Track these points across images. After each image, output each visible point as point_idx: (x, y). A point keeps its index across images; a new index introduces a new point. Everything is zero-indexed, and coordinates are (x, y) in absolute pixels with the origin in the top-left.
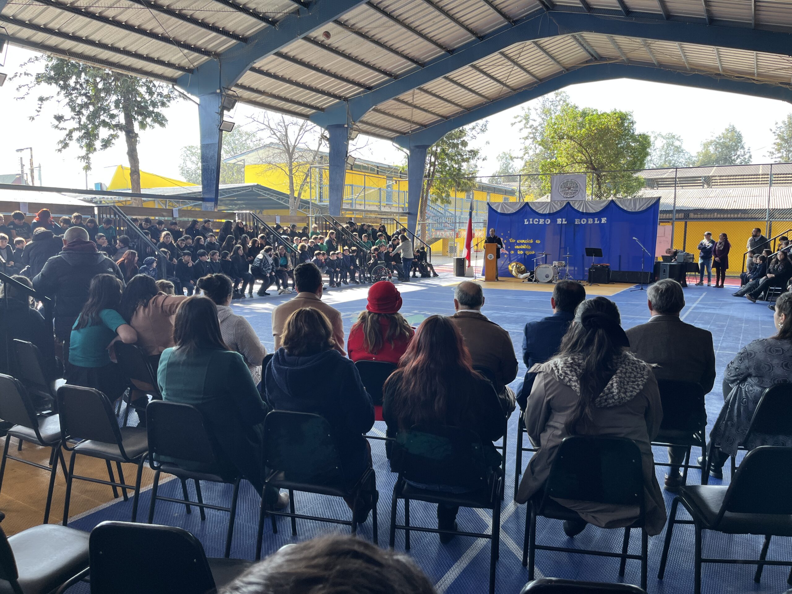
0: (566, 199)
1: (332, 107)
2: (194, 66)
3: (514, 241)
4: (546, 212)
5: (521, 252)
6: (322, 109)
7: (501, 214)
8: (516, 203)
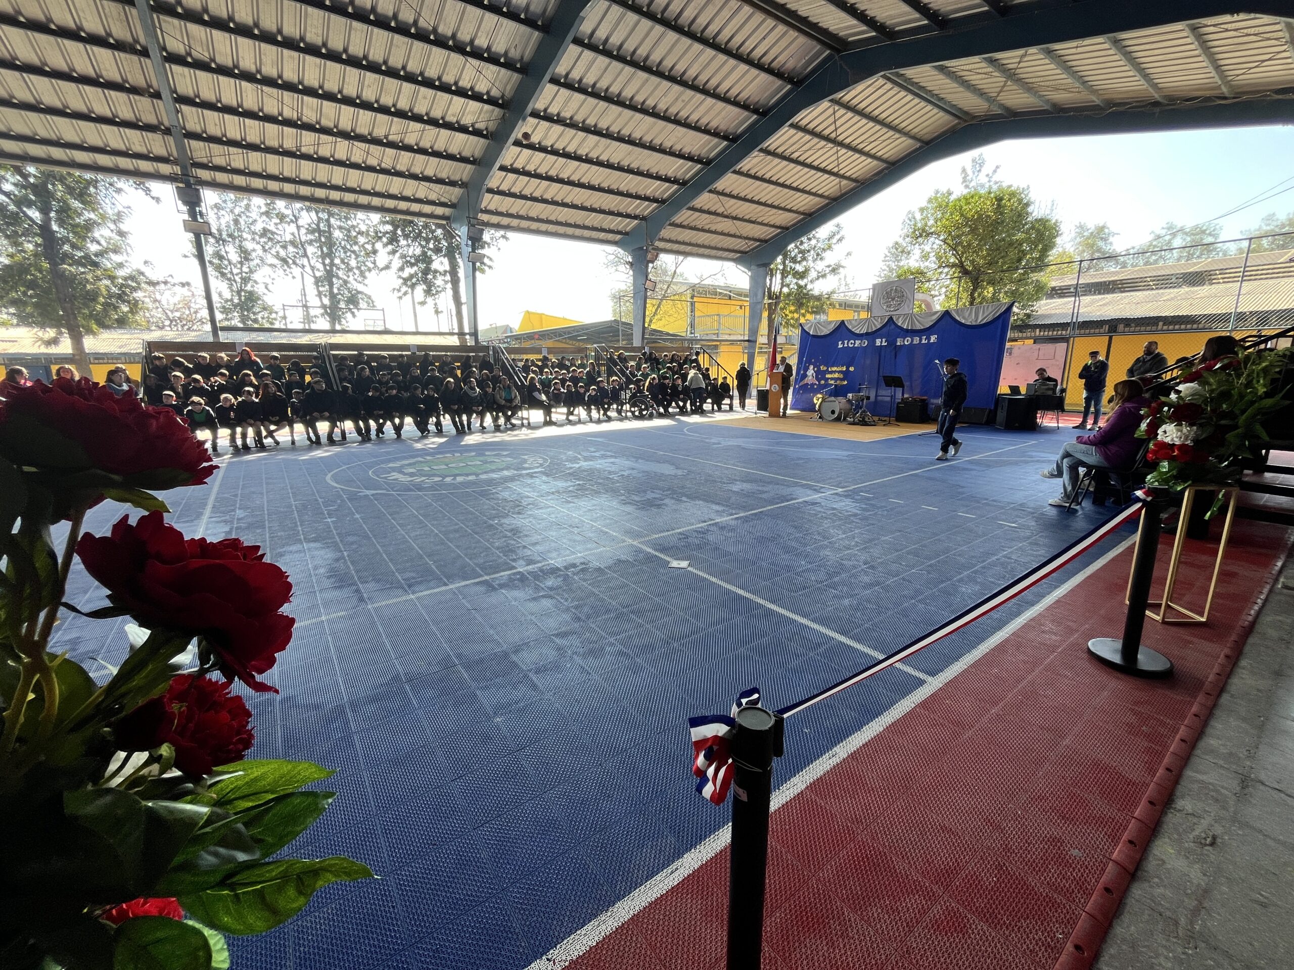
0: (888, 313)
1: (634, 229)
2: (454, 200)
3: (825, 368)
4: (864, 331)
5: (832, 382)
6: (627, 234)
7: (813, 336)
8: (831, 322)
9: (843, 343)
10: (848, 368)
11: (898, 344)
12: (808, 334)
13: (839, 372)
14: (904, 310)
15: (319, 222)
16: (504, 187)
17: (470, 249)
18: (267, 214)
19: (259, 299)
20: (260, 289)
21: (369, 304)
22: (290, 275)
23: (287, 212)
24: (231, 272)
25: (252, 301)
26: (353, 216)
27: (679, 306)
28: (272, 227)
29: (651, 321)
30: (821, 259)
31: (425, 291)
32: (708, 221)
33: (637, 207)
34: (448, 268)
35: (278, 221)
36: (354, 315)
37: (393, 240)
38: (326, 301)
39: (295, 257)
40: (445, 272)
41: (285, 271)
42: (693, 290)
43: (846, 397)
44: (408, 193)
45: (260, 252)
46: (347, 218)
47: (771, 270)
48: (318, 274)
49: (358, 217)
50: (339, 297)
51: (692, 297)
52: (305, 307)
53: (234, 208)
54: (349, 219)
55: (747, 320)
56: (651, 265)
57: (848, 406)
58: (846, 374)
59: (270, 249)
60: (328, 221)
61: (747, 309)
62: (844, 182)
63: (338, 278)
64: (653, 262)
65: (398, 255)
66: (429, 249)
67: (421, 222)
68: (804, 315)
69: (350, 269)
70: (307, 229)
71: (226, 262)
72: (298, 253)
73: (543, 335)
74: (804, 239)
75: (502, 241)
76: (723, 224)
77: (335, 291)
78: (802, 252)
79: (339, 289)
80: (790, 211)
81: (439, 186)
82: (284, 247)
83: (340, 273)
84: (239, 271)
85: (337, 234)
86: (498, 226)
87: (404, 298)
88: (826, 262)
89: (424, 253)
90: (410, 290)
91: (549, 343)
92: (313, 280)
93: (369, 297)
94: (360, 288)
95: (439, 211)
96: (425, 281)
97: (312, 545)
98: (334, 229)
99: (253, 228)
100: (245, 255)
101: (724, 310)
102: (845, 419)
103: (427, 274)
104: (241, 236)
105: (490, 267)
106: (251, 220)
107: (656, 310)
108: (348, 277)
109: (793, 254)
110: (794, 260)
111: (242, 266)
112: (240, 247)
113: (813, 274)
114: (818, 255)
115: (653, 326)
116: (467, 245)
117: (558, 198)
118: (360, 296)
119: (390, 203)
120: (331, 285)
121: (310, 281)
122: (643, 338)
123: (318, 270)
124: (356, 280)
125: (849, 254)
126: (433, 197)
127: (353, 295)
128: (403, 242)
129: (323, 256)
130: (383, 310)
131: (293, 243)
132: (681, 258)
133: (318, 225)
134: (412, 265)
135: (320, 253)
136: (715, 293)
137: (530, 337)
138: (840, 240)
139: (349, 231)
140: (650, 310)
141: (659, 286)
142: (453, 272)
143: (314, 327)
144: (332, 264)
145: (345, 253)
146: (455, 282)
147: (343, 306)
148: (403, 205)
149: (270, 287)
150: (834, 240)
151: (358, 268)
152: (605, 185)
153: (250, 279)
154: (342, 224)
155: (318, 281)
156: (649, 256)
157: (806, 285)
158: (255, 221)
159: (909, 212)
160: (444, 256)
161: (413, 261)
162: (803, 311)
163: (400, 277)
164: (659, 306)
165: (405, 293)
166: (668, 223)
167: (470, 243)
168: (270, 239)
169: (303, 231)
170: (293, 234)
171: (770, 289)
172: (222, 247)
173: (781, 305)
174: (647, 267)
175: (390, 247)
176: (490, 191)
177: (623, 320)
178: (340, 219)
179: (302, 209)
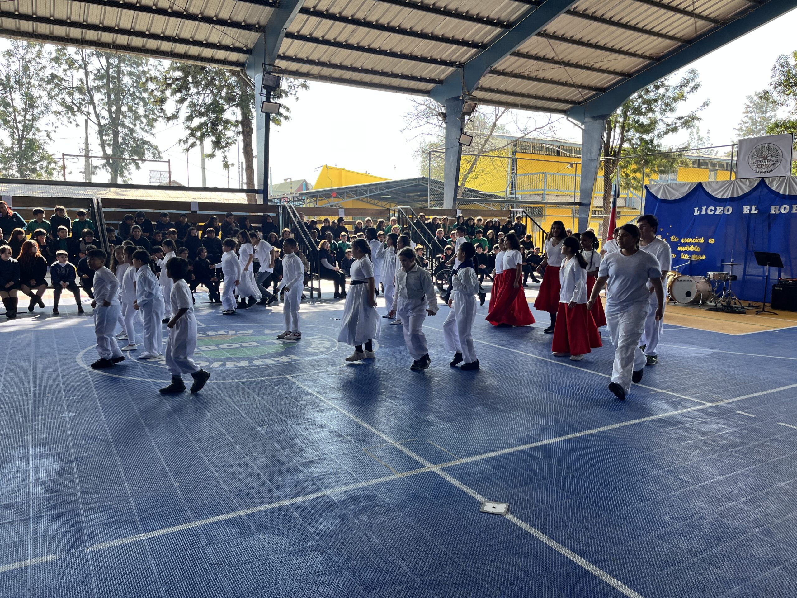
0: (759, 175)
1: (449, 77)
2: (251, 45)
3: (677, 240)
4: (728, 195)
5: (686, 257)
6: (440, 82)
7: (662, 201)
8: (684, 185)
9: (700, 210)
10: (706, 240)
11: (773, 212)
12: (656, 198)
13: (694, 244)
14: (779, 171)
15: (108, 67)
16: (305, 31)
17: (264, 99)
18: (56, 60)
19: (39, 148)
20: (41, 137)
21: (154, 154)
22: (74, 123)
23: (78, 57)
24: (15, 120)
25: (32, 149)
26: (144, 61)
27: (498, 163)
28: (60, 73)
29: (465, 179)
30: (672, 110)
31: (213, 142)
32: (535, 67)
33: (453, 52)
34: (240, 118)
35: (67, 67)
36: (138, 167)
37: (183, 87)
38: (109, 151)
39: (81, 104)
40: (237, 121)
41: (69, 118)
42: (515, 145)
43: (705, 275)
44: (200, 37)
45: (45, 99)
46: (138, 64)
47: (609, 123)
48: (103, 122)
49: (149, 63)
50: (124, 146)
51: (514, 153)
52: (87, 157)
53: (25, 54)
54: (141, 65)
55: (579, 179)
56: (467, 117)
57: (708, 287)
58: (705, 248)
59: (56, 95)
60: (118, 66)
61: (579, 167)
62: (700, 23)
63: (124, 126)
64: (469, 114)
65: (186, 103)
66: (221, 98)
67: (213, 67)
68: (648, 176)
69: (137, 117)
70: (96, 75)
71: (11, 110)
72: (84, 100)
73: (342, 193)
74: (650, 87)
75: (301, 90)
76: (554, 71)
77: (120, 140)
78: (648, 102)
79: (124, 139)
80: (634, 55)
81: (234, 30)
82: (70, 94)
83: (127, 122)
84: (22, 118)
85: (126, 80)
86: (297, 74)
87: (191, 150)
88: (677, 114)
89: (215, 103)
90: (198, 142)
91: (349, 203)
92: (97, 128)
93: (156, 148)
94: (147, 137)
95: (234, 56)
96: (214, 131)
97: (39, 450)
98: (124, 75)
99: (41, 74)
100: (31, 103)
101: (551, 168)
102: (704, 303)
103: (217, 125)
104: (29, 83)
105: (286, 118)
106: (40, 66)
107: (472, 167)
108: (135, 125)
109: (636, 104)
110: (638, 112)
111: (25, 114)
112: (26, 94)
113: (661, 128)
114: (667, 105)
115: (468, 186)
116: (261, 94)
117: (365, 43)
118: (146, 146)
119: (180, 48)
120: (116, 134)
121: (94, 129)
122: (455, 199)
123: (104, 118)
124: (143, 129)
125: (706, 104)
126: (227, 41)
127: (138, 146)
128: (193, 90)
129: (109, 104)
130: (169, 162)
131: (80, 89)
132: (502, 109)
133: (107, 71)
134: (201, 115)
135: (106, 100)
136: (541, 149)
137: (326, 194)
138: (695, 88)
139: (139, 77)
140: (464, 167)
141: (475, 140)
142: (246, 122)
143: (94, 179)
144: (119, 111)
145: (133, 100)
146: (247, 134)
147: (127, 157)
148: (194, 50)
149: (51, 135)
150: (687, 89)
151: (146, 116)
152: (418, 29)
153: (32, 127)
154: (133, 70)
155: (102, 130)
156: (466, 107)
157: (652, 140)
158: (44, 67)
159: (781, 57)
160: (237, 106)
161: (203, 110)
162: (647, 171)
163: (188, 127)
164: (474, 163)
165: (193, 145)
166: (489, 69)
167: (264, 91)
168: (57, 85)
169: (91, 77)
170: (81, 80)
171: (607, 144)
172: (8, 94)
173: (621, 163)
174: (463, 119)
175: (179, 95)
176: (290, 35)
177: (433, 178)
178: (131, 65)
179: (93, 54)
